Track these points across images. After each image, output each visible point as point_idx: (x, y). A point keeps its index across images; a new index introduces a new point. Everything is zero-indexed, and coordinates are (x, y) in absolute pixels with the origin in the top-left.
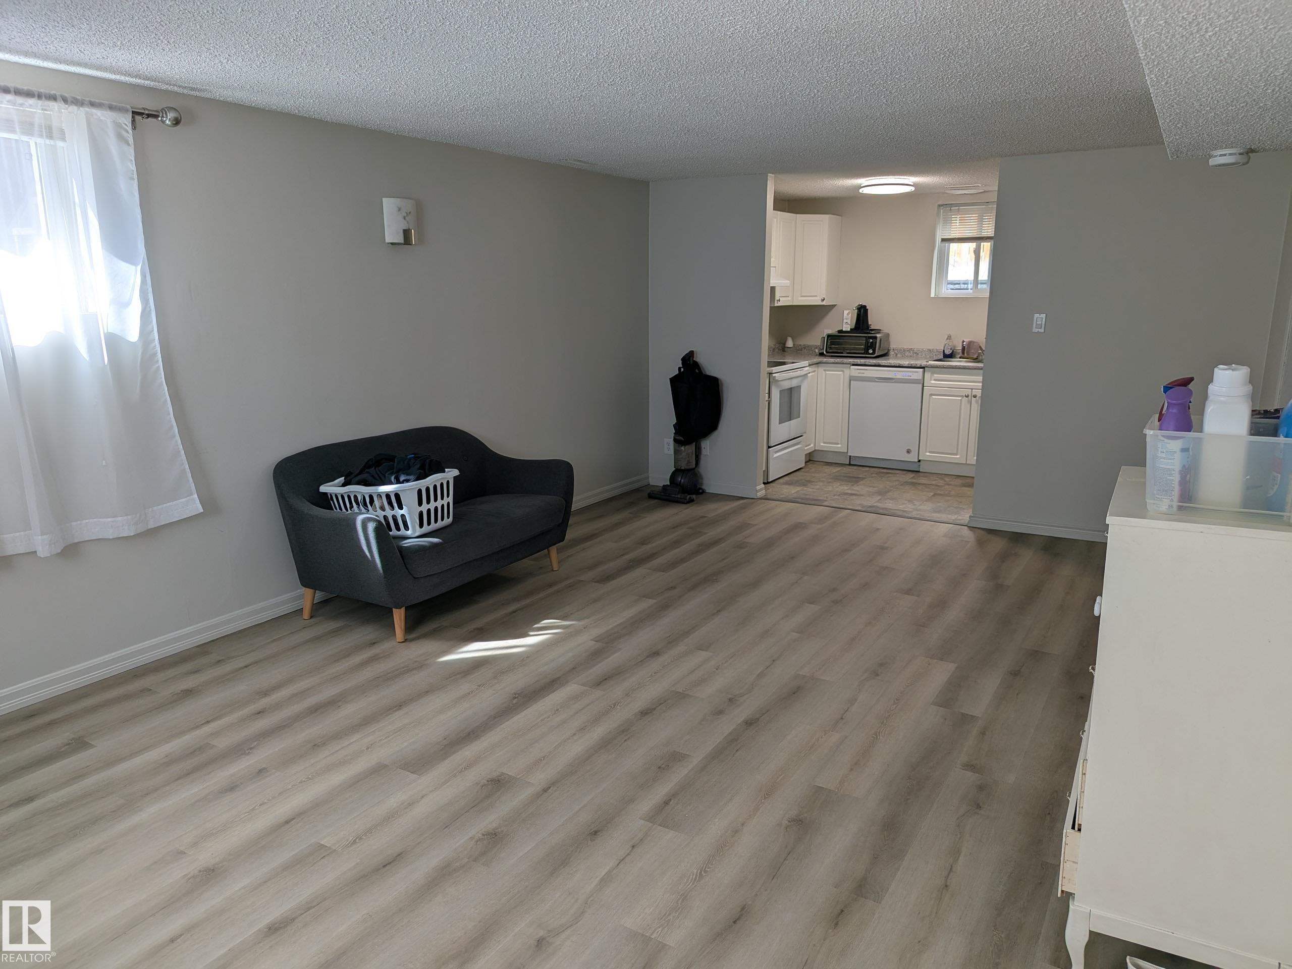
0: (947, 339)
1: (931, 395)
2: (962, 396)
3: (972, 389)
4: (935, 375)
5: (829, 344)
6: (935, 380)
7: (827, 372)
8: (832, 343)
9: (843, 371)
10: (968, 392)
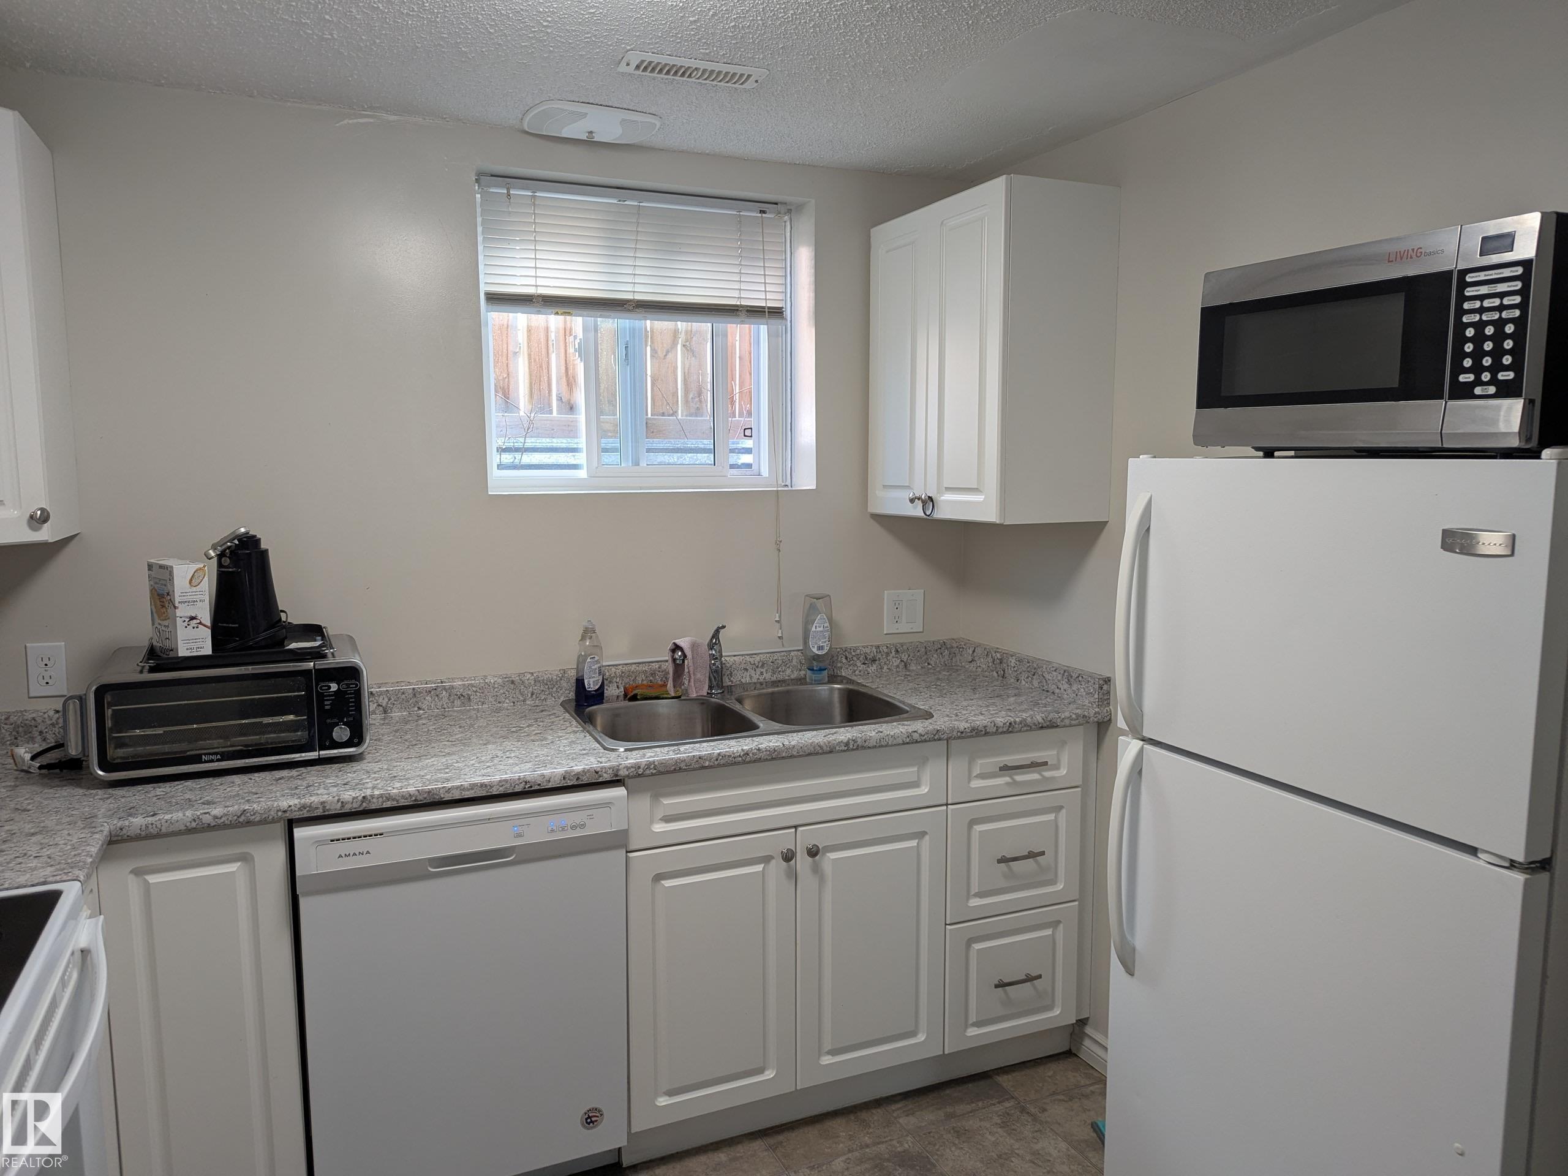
0: (583, 638)
1: (658, 878)
2: (766, 860)
3: (796, 827)
4: (666, 801)
5: (109, 723)
6: (667, 819)
7: (152, 879)
8: (124, 721)
9: (245, 858)
10: (784, 840)
